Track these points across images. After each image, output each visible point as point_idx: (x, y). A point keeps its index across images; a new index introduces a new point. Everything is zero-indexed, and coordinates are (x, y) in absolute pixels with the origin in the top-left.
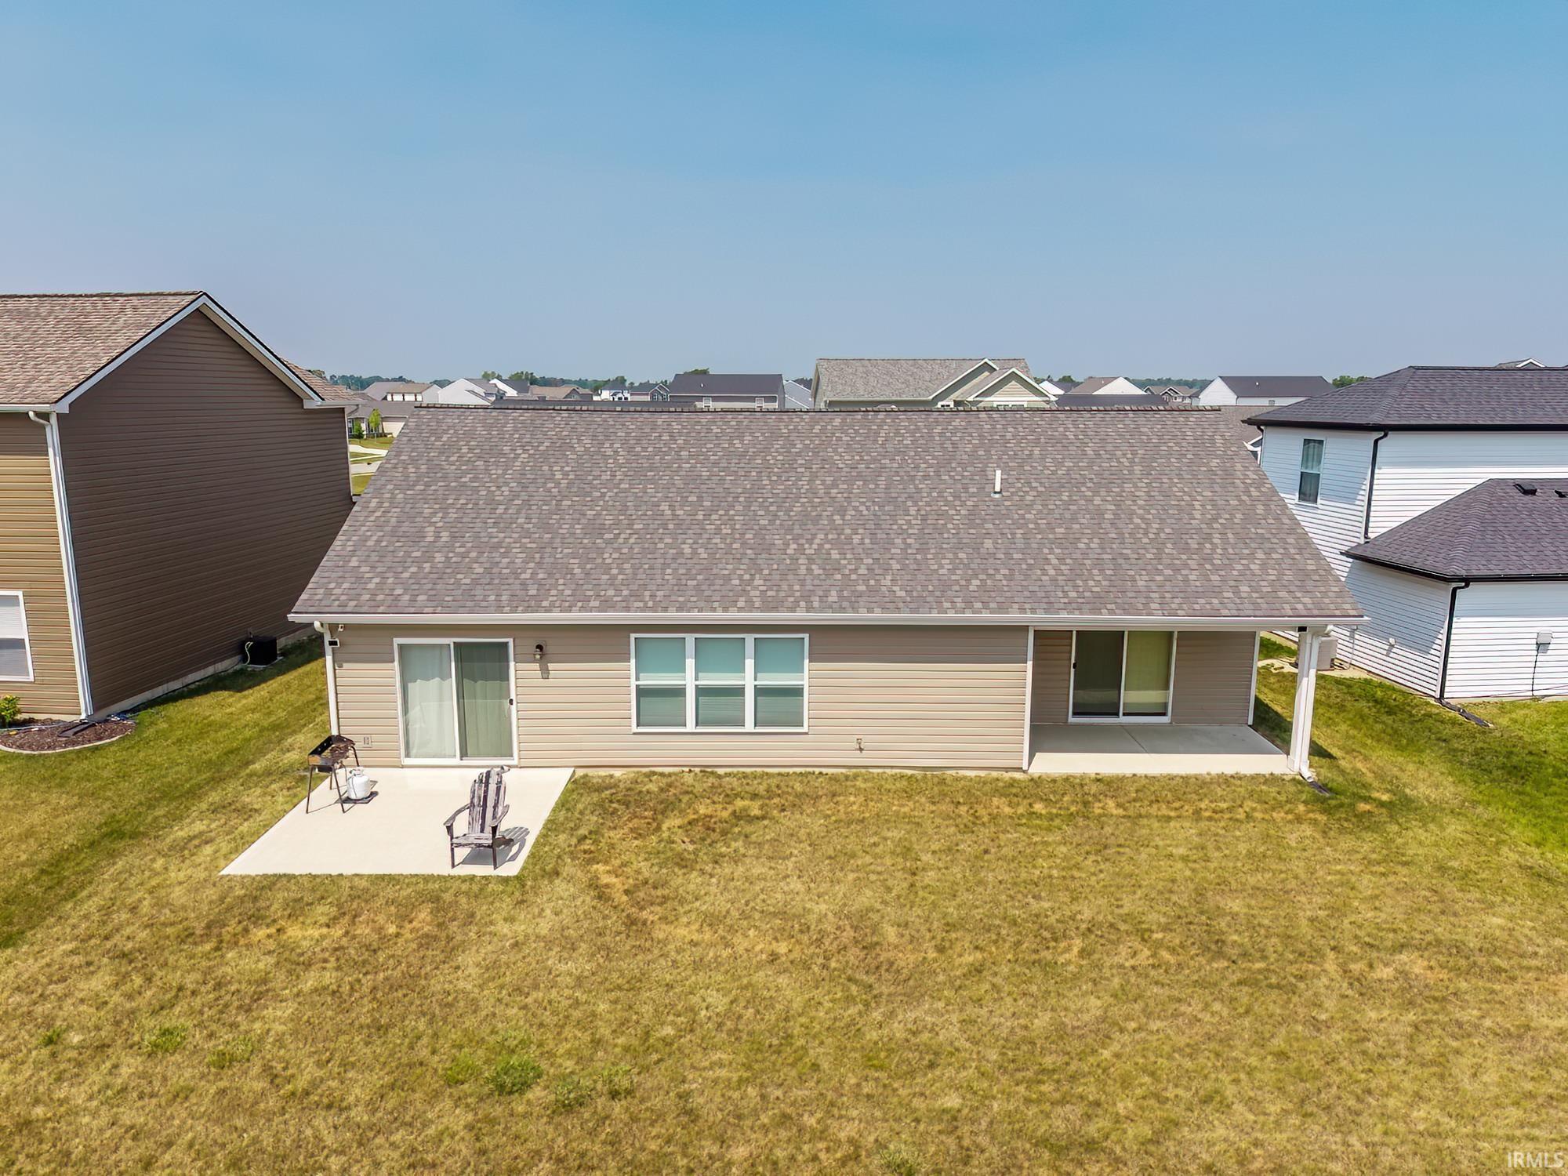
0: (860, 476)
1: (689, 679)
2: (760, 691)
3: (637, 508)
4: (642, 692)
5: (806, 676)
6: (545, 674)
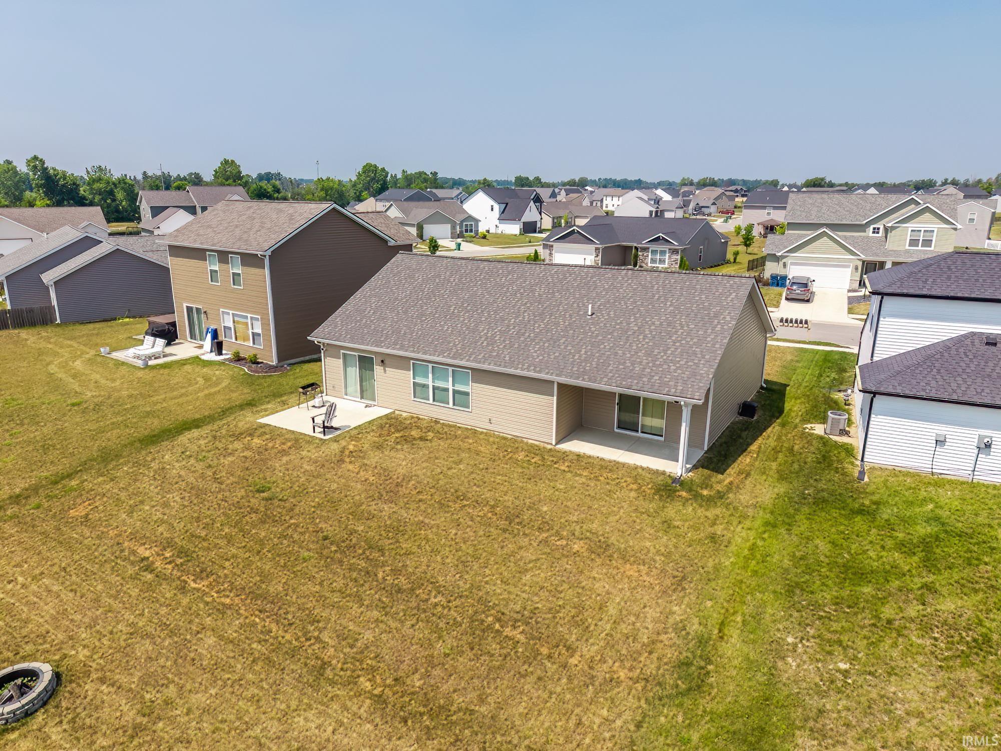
1: (430, 382)
2: (454, 392)
4: (415, 384)
5: (471, 388)
6: (385, 371)
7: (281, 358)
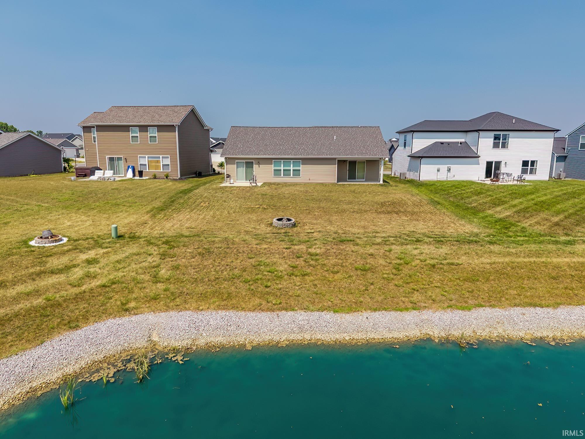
0: (311, 138)
1: (282, 168)
2: (294, 170)
3: (273, 142)
4: (275, 170)
5: (301, 168)
6: (259, 166)
7: (181, 175)
